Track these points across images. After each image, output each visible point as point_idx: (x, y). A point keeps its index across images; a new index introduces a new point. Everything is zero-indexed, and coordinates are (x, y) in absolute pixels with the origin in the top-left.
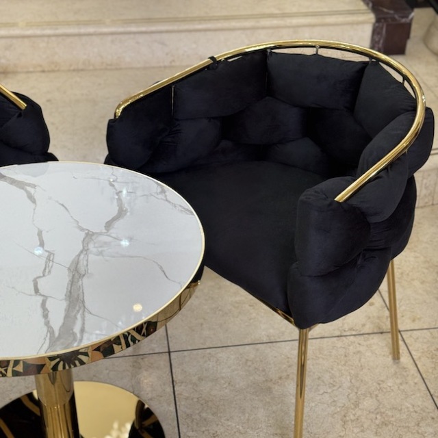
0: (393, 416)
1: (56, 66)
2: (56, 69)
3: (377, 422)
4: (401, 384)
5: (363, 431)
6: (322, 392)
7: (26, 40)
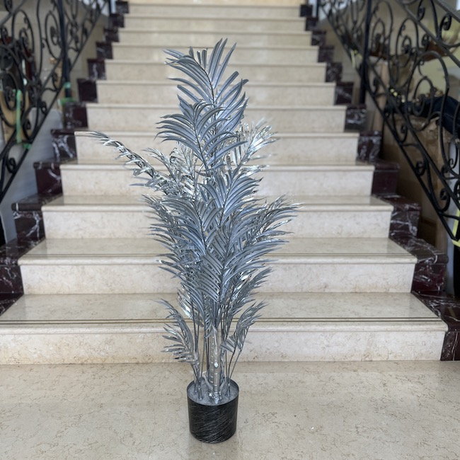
1: (149, 359)
2: (149, 361)
7: (124, 336)
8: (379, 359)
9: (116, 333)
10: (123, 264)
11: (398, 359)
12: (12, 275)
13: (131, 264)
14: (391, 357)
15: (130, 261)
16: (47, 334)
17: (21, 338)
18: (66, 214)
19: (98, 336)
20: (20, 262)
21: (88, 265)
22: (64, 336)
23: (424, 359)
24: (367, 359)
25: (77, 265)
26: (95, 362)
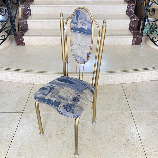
0: (127, 133)
3: (123, 134)
4: (130, 125)
5: (119, 136)
6: (111, 125)
7: (55, 39)
8: (116, 45)
9: (53, 38)
10: (53, 21)
11: (121, 45)
12: (25, 24)
13: (55, 21)
14: (119, 44)
15: (55, 20)
16: (37, 38)
17: (31, 39)
18: (36, 7)
19: (49, 39)
20: (27, 21)
21: (44, 21)
22: (41, 39)
23: (127, 45)
24: (113, 45)
25: (41, 21)
26: (48, 45)
